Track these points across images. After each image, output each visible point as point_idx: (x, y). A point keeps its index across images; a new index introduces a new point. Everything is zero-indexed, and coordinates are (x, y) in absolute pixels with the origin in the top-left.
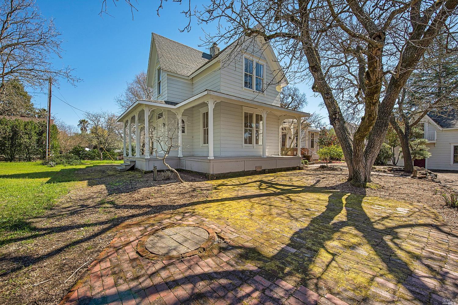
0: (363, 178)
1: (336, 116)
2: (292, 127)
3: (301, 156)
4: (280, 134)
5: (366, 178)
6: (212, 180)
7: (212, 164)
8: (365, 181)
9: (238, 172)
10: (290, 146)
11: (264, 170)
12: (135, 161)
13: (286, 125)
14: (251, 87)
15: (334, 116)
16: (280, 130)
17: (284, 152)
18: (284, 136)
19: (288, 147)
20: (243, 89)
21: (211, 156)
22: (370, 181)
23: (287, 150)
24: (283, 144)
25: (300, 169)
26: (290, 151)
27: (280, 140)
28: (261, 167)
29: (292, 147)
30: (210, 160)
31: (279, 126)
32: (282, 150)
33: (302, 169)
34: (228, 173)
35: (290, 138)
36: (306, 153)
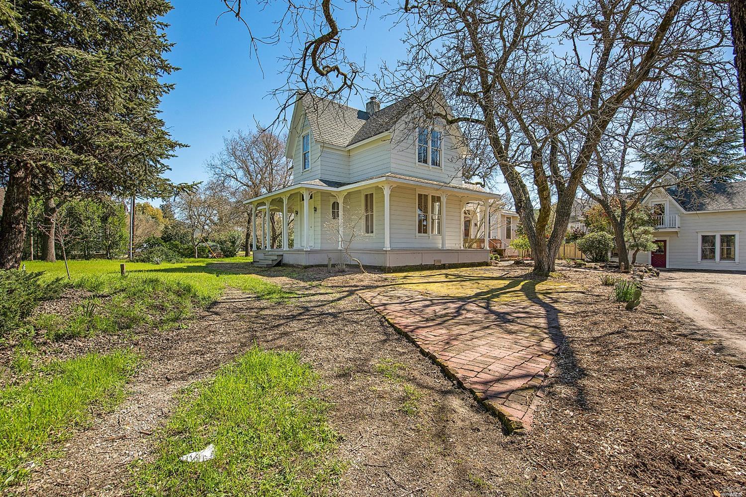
0: (546, 267)
1: (521, 205)
2: (478, 210)
3: (489, 249)
4: (463, 219)
5: (549, 268)
6: (388, 273)
7: (388, 255)
8: (549, 271)
9: (415, 266)
10: (476, 237)
11: (444, 265)
12: (282, 255)
13: (470, 207)
14: (425, 162)
15: (519, 205)
16: (463, 215)
17: (467, 244)
18: (467, 224)
19: (472, 237)
20: (417, 165)
21: (387, 247)
22: (554, 271)
23: (470, 242)
24: (467, 233)
25: (487, 264)
26: (475, 242)
27: (463, 228)
28: (440, 261)
29: (478, 237)
30: (386, 251)
31: (460, 209)
32: (465, 241)
33: (490, 265)
34: (404, 266)
35: (476, 225)
36: (498, 245)
